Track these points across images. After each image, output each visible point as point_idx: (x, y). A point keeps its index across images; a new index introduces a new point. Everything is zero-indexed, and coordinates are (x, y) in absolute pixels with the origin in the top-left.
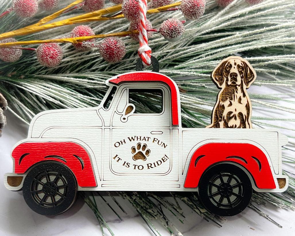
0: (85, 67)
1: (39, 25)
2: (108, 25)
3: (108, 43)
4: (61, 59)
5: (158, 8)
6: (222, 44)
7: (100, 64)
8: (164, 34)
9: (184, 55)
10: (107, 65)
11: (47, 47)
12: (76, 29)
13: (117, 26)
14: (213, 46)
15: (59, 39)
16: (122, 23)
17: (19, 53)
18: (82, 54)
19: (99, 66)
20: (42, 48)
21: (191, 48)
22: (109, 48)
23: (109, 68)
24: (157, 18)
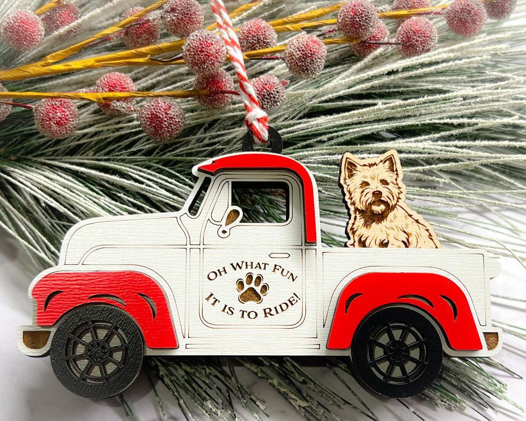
0: (121, 146)
2: (164, 76)
5: (247, 53)
7: (146, 143)
9: (288, 135)
10: (157, 144)
12: (104, 79)
16: (187, 74)
19: (144, 146)
21: (300, 123)
23: (161, 150)
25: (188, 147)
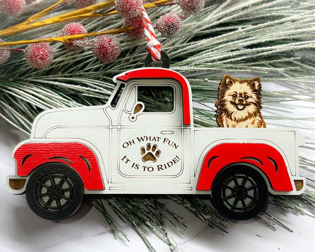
0: (78, 67)
1: (27, 24)
3: (101, 42)
4: (52, 60)
5: (154, 3)
6: (224, 40)
7: (94, 64)
8: (161, 30)
9: (183, 53)
10: (101, 65)
11: (36, 47)
12: (66, 27)
13: (111, 22)
14: (214, 43)
15: (49, 39)
16: (116, 19)
17: (7, 54)
18: (74, 54)
19: (93, 66)
20: (30, 49)
21: (190, 45)
22: (102, 47)
23: (104, 68)
24: (155, 12)
25: (121, 65)
